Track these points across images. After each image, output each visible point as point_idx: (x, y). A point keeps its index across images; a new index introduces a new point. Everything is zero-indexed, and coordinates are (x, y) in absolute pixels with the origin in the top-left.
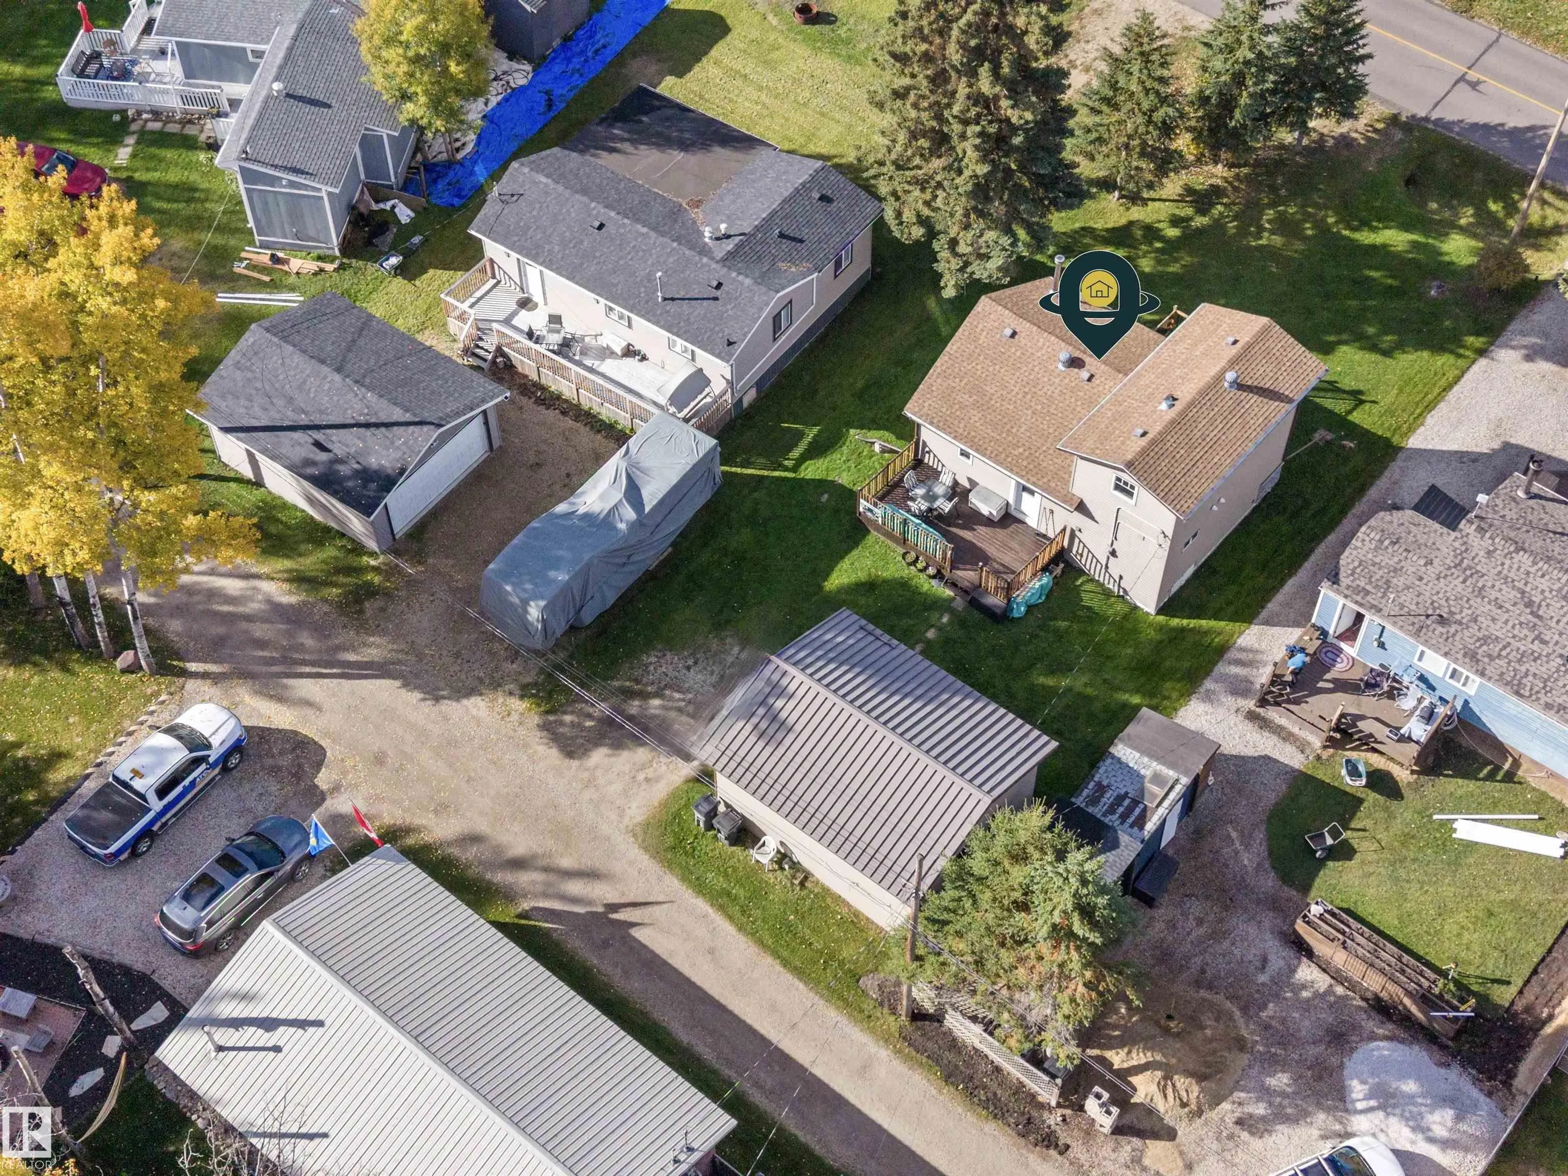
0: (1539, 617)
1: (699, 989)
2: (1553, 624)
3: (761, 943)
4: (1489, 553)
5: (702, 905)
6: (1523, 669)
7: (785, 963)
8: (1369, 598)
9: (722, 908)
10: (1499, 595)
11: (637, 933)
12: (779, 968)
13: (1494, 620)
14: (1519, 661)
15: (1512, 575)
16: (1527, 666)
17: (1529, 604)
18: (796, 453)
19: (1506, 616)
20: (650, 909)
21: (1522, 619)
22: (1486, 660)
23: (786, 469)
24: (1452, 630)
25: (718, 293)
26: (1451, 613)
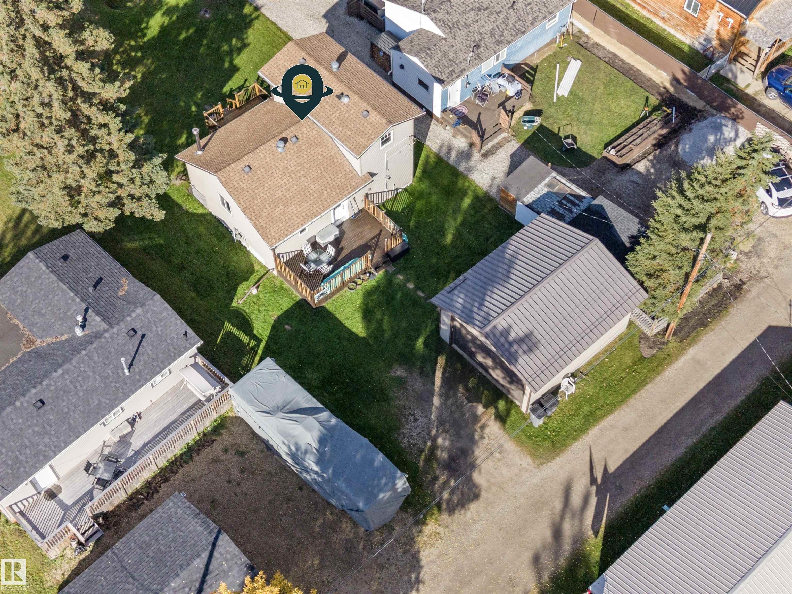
0: (487, 8)
1: (650, 438)
2: (492, 5)
3: (621, 402)
4: (448, 13)
5: (594, 431)
6: (511, 26)
7: (634, 392)
8: (456, 71)
9: (597, 420)
10: (470, 19)
11: (612, 468)
12: (637, 396)
13: (483, 26)
14: (507, 25)
15: (462, 10)
16: (510, 23)
17: (479, 9)
18: (245, 339)
19: (482, 21)
20: (595, 461)
21: (486, 15)
22: (502, 38)
23: (258, 345)
24: (483, 45)
25: (140, 333)
26: (474, 41)
